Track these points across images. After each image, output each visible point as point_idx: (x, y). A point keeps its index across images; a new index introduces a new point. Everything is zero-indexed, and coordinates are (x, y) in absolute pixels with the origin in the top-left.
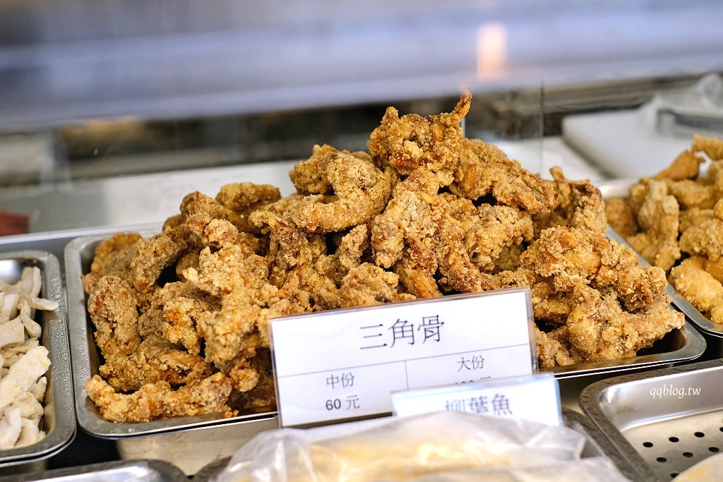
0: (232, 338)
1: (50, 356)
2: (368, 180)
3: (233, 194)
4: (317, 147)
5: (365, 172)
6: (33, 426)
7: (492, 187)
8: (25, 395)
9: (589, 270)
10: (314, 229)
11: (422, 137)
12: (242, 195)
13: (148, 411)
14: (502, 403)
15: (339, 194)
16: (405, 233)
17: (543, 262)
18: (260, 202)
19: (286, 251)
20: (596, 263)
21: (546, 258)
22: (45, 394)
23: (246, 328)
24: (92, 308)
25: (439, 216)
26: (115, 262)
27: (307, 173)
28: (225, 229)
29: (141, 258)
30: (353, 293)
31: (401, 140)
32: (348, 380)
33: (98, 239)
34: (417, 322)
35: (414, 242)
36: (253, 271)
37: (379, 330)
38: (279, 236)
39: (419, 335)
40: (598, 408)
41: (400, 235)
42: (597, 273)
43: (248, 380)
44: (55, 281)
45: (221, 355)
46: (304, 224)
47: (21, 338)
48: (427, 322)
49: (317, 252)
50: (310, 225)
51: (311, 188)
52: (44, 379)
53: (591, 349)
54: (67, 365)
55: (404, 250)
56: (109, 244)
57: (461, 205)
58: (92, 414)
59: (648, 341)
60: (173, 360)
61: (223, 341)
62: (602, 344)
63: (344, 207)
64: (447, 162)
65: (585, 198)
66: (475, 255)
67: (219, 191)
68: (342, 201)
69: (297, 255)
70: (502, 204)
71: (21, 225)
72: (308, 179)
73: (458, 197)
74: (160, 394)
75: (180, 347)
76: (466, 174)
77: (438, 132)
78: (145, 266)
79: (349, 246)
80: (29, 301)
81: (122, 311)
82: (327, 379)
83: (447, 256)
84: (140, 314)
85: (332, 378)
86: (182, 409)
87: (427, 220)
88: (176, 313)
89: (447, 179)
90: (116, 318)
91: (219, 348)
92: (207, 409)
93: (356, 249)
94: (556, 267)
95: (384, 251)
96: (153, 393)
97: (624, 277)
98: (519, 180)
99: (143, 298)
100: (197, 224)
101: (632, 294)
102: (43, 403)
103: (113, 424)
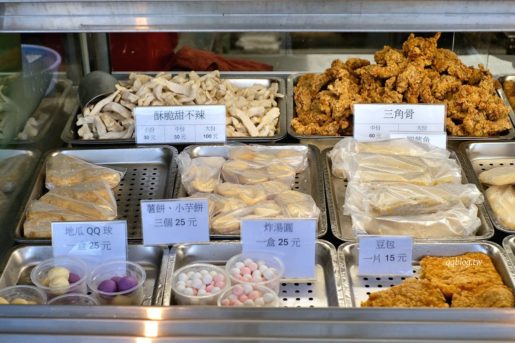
0: (341, 109)
1: (280, 111)
2: (399, 60)
3: (352, 62)
4: (385, 46)
5: (399, 57)
6: (272, 132)
7: (448, 68)
8: (271, 122)
9: (476, 103)
10: (376, 76)
11: (421, 46)
12: (355, 62)
13: (311, 132)
14: (427, 139)
15: (388, 64)
16: (409, 81)
17: (459, 98)
18: (362, 66)
19: (366, 84)
20: (479, 100)
21: (461, 96)
22: (277, 123)
23: (346, 106)
24: (296, 97)
25: (422, 76)
26: (306, 83)
27: (379, 56)
28: (345, 73)
29: (315, 81)
30: (385, 99)
31: (413, 47)
32: (378, 128)
33: (301, 75)
34: (405, 111)
35: (411, 85)
36: (353, 89)
37: (391, 112)
38: (364, 78)
39: (405, 116)
40: (465, 151)
41: (407, 81)
42: (479, 104)
43: (345, 125)
44: (284, 88)
45: (337, 114)
46: (373, 74)
47: (270, 106)
48: (408, 111)
49: (378, 85)
50: (375, 75)
51: (380, 62)
52: (277, 119)
53: (471, 131)
54: (285, 115)
55: (408, 87)
56: (304, 77)
57: (434, 74)
58: (292, 131)
59: (494, 132)
60: (321, 117)
61: (338, 110)
62: (475, 130)
63: (389, 69)
64: (428, 56)
65: (485, 76)
66: (435, 92)
67: (347, 60)
68: (388, 67)
69: (370, 85)
70: (450, 75)
71: (270, 69)
72: (379, 58)
73: (434, 71)
74: (315, 127)
75: (324, 113)
76: (437, 62)
77: (427, 45)
78: (316, 84)
79: (388, 84)
80: (274, 94)
81: (306, 100)
82: (371, 127)
83: (423, 91)
84: (312, 102)
85: (373, 127)
86: (322, 132)
87: (418, 77)
88: (324, 100)
89: (428, 63)
90: (304, 102)
91: (336, 112)
92: (330, 133)
93: (390, 85)
94: (464, 100)
95: (400, 87)
96: (313, 126)
97: (489, 106)
98: (459, 67)
99: (314, 96)
100: (335, 70)
101: (491, 114)
102: (276, 127)
103: (298, 134)
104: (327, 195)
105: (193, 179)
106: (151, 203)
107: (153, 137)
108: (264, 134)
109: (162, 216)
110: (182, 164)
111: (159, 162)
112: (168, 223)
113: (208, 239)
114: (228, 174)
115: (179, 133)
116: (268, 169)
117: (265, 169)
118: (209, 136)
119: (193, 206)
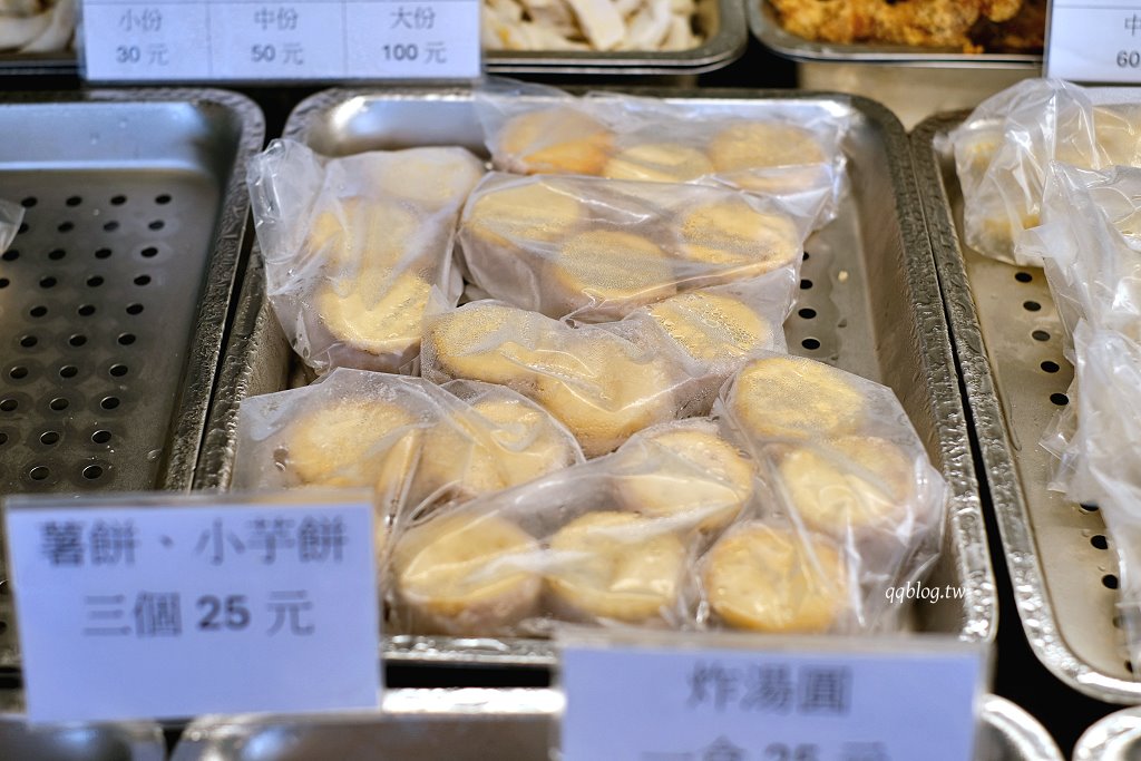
6: (682, 26)
13: (851, 27)
43: (1006, 4)
58: (770, 21)
74: (871, 7)
82: (1127, 21)
85: (1134, 20)
86: (901, 33)
92: (938, 39)
96: (861, 5)
103: (797, 38)
104: (970, 389)
105: (321, 283)
106: (61, 517)
107: (158, 53)
108: (646, 37)
109: (123, 580)
110: (272, 204)
111: (181, 163)
112: (159, 614)
113: (375, 675)
114: (486, 249)
115: (272, 35)
116: (677, 230)
117: (659, 230)
118: (406, 52)
119: (293, 533)
